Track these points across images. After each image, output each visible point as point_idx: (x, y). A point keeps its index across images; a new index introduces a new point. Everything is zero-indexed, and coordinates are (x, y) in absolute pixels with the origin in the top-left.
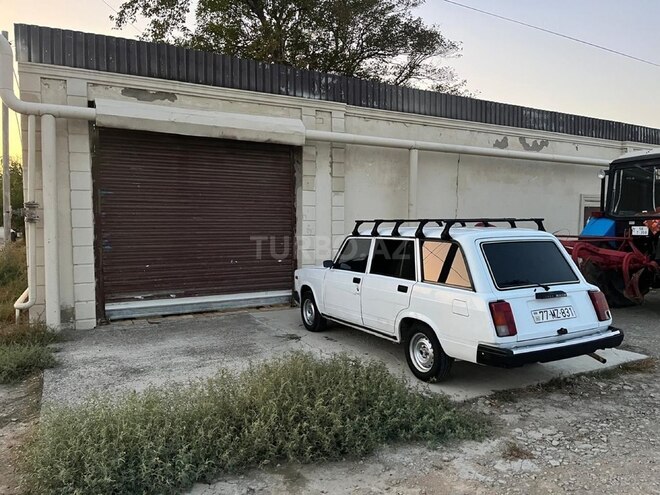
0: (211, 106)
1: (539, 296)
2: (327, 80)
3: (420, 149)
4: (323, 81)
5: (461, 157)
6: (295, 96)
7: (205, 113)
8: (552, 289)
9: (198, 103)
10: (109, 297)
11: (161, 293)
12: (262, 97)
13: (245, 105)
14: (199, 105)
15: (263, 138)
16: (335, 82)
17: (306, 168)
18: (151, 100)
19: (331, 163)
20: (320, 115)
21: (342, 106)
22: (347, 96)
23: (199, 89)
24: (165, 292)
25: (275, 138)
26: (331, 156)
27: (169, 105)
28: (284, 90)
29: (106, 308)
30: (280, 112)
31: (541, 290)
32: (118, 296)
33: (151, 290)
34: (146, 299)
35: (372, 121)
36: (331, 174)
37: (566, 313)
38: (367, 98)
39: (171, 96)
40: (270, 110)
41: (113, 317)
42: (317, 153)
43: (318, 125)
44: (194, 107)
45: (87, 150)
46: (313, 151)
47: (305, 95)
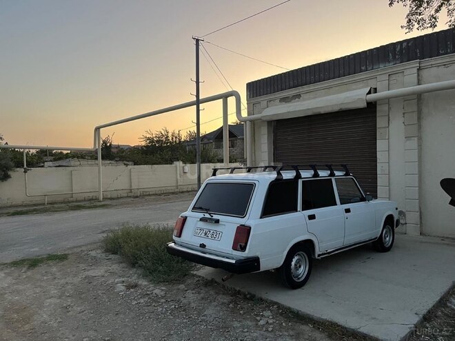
1: (202, 220)
2: (401, 47)
4: (398, 48)
6: (372, 69)
8: (215, 217)
9: (311, 95)
12: (346, 79)
13: (337, 88)
15: (336, 109)
16: (410, 44)
17: (381, 122)
18: (290, 101)
19: (404, 114)
20: (393, 77)
21: (415, 64)
23: (312, 87)
25: (345, 107)
26: (404, 108)
27: (298, 101)
28: (363, 68)
30: (361, 85)
31: (207, 216)
35: (453, 66)
36: (404, 123)
37: (215, 235)
38: (446, 45)
39: (298, 96)
40: (354, 86)
42: (389, 109)
43: (390, 86)
44: (309, 99)
45: (266, 133)
46: (386, 108)
47: (381, 66)
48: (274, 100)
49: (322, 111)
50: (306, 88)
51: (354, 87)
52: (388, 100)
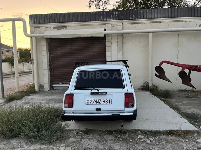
0: (77, 28)
2: (116, 13)
3: (153, 32)
4: (114, 13)
5: (179, 33)
6: (104, 20)
7: (75, 31)
10: (53, 83)
11: (66, 82)
12: (92, 23)
13: (87, 26)
14: (73, 28)
15: (90, 36)
16: (119, 13)
17: (108, 44)
18: (60, 29)
19: (117, 41)
20: (113, 25)
21: (121, 21)
22: (124, 17)
23: (73, 24)
24: (67, 82)
25: (94, 35)
26: (117, 39)
27: (65, 30)
28: (100, 19)
29: (53, 86)
30: (99, 27)
31: (94, 91)
32: (55, 83)
33: (63, 82)
34: (62, 84)
35: (135, 24)
36: (117, 45)
38: (133, 16)
39: (66, 27)
41: (54, 88)
42: (111, 38)
43: (112, 29)
44: (72, 29)
45: (45, 45)
46: (110, 38)
47: (108, 20)
48: (50, 27)
49: (82, 36)
50: (70, 24)
51: (95, 27)
52: (111, 35)
